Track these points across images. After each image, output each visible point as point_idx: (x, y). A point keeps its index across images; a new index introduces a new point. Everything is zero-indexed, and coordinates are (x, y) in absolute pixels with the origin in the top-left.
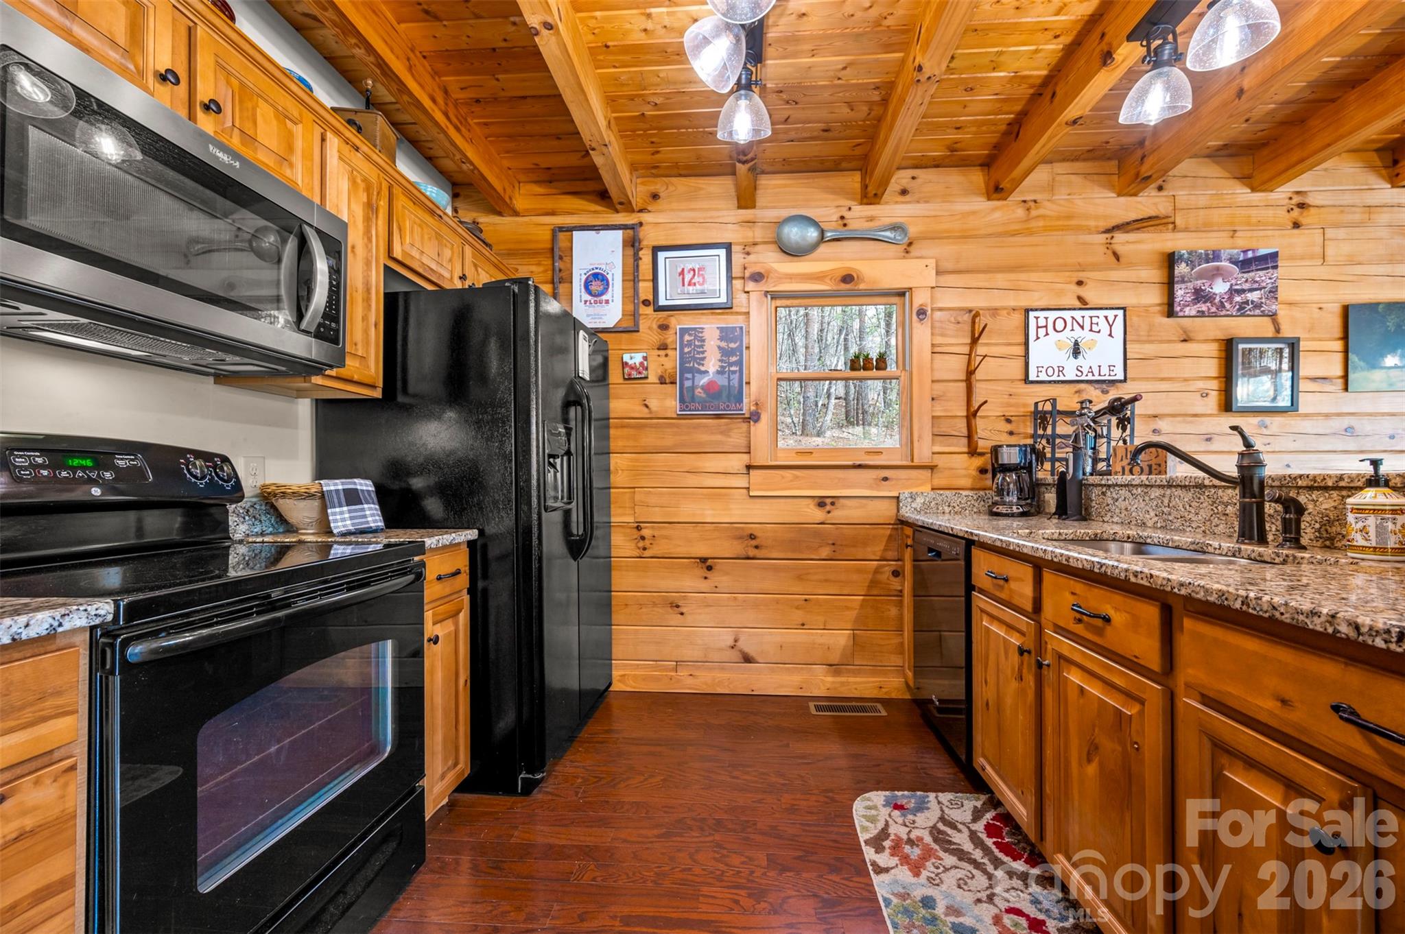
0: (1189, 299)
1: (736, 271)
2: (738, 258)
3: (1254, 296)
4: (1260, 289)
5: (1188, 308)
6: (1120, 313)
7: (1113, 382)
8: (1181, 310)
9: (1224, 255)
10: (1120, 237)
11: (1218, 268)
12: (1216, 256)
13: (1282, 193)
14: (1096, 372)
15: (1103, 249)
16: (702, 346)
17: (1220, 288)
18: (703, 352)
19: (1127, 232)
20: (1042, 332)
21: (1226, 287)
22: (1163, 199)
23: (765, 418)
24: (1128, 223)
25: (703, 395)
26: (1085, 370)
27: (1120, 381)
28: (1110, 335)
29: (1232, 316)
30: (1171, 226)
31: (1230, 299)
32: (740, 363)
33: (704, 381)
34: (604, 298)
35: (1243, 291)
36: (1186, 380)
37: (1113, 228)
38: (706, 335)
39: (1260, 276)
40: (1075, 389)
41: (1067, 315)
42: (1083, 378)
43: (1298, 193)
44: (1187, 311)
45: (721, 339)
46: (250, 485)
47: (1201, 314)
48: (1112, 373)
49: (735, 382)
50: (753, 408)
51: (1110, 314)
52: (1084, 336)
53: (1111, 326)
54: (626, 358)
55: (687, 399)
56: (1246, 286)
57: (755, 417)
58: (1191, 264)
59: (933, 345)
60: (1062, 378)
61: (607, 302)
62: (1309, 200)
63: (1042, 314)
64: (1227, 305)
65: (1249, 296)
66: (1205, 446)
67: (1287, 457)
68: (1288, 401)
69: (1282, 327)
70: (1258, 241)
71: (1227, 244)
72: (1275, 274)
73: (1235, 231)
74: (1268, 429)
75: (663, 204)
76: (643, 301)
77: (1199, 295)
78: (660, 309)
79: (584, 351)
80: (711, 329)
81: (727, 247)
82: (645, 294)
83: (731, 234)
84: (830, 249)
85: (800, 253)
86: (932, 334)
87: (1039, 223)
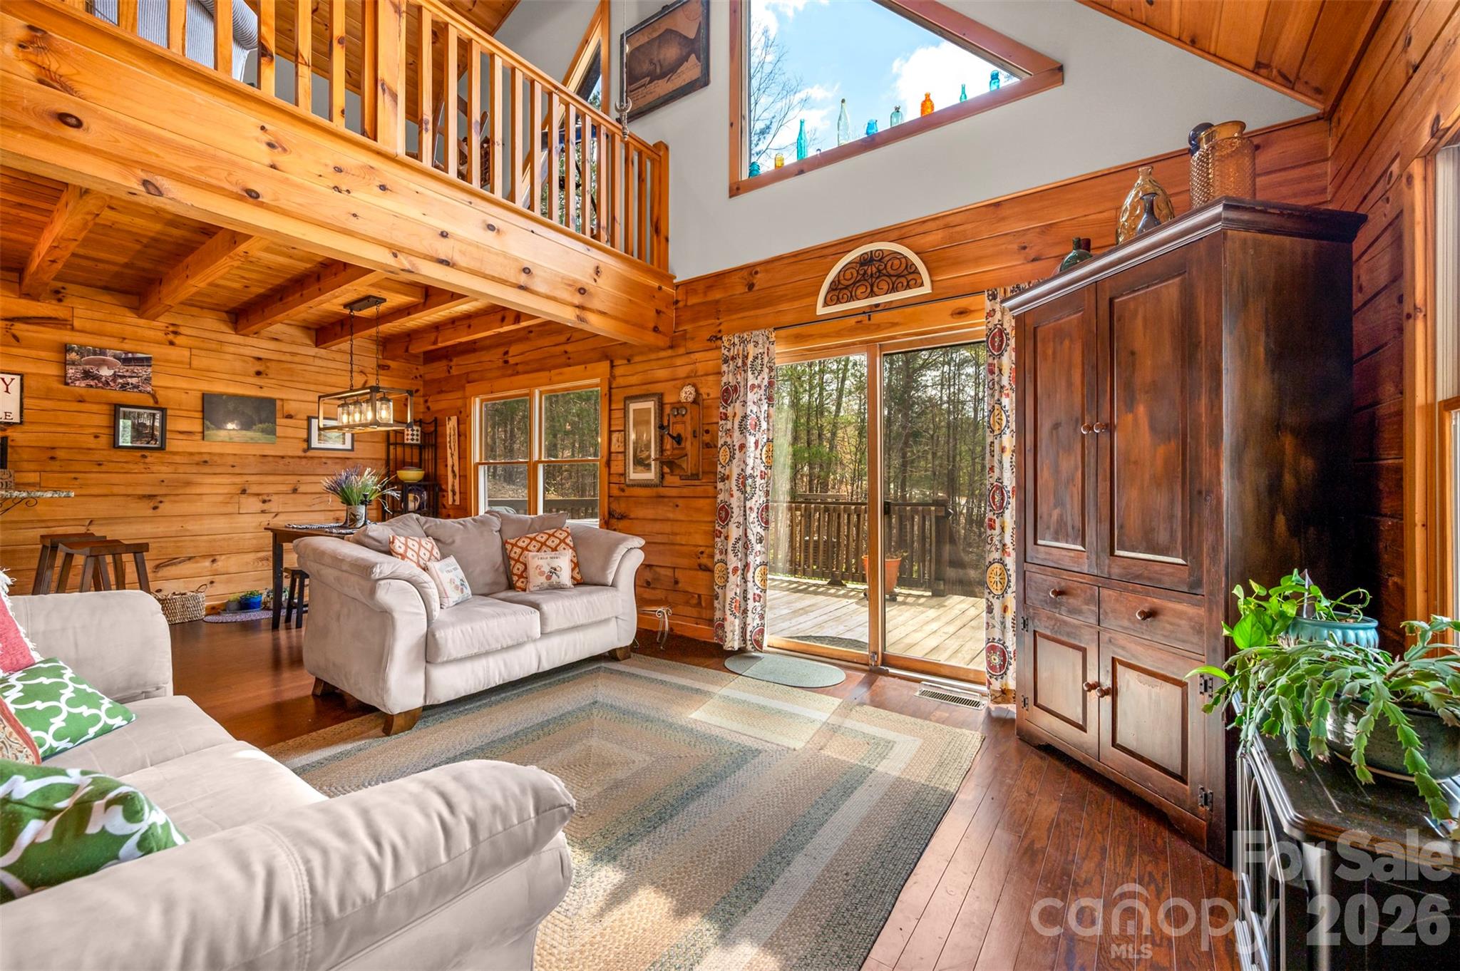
0: (79, 376)
3: (134, 381)
4: (138, 377)
6: (17, 377)
7: (8, 424)
9: (109, 353)
10: (19, 326)
11: (104, 360)
12: (102, 352)
13: (161, 322)
15: (4, 331)
17: (106, 372)
21: (111, 372)
22: (63, 308)
24: (28, 318)
27: (18, 424)
28: (7, 392)
29: (115, 390)
30: (68, 327)
31: (114, 381)
35: (125, 377)
36: (81, 426)
37: (14, 319)
39: (143, 371)
43: (173, 325)
44: (77, 383)
47: (90, 387)
48: (8, 418)
51: (7, 377)
53: (7, 386)
56: (127, 374)
58: (81, 354)
62: (182, 330)
64: (112, 384)
65: (129, 380)
66: (97, 469)
67: (163, 476)
68: (158, 444)
69: (159, 400)
70: (139, 348)
71: (115, 347)
72: (150, 370)
73: (124, 339)
74: (148, 460)
77: (87, 375)
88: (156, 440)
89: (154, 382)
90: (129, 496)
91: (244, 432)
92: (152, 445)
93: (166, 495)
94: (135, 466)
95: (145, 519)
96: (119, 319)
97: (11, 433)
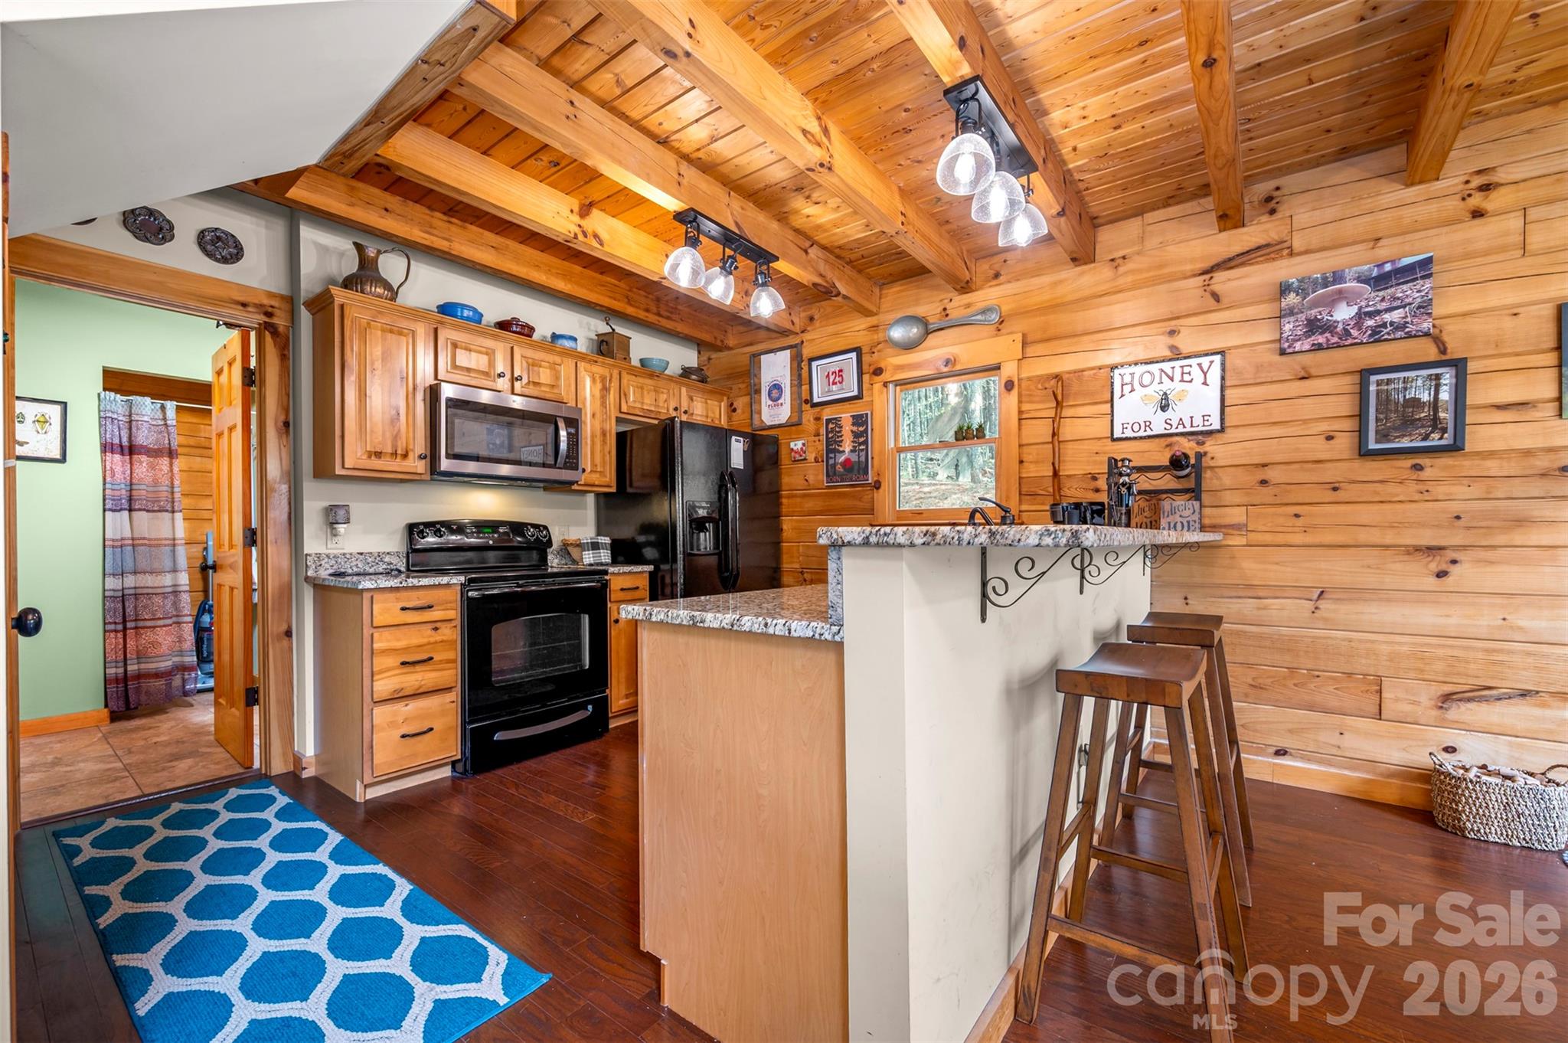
0: (1299, 333)
1: (865, 368)
2: (866, 358)
3: (1396, 316)
4: (1404, 307)
5: (1299, 343)
6: (1217, 358)
7: (1210, 433)
8: (1289, 347)
9: (1349, 274)
10: (1220, 276)
11: (1340, 291)
12: (1337, 278)
13: (1451, 180)
14: (1187, 423)
15: (1201, 292)
16: (840, 432)
17: (1343, 313)
18: (841, 436)
19: (1231, 268)
20: (1127, 389)
21: (1354, 310)
22: (1277, 223)
23: (885, 486)
24: (1230, 260)
25: (842, 470)
26: (1175, 423)
27: (1218, 431)
28: (1205, 383)
29: (1361, 343)
30: (1286, 252)
31: (1358, 325)
32: (865, 443)
33: (842, 459)
34: (780, 401)
35: (1378, 312)
36: (1305, 421)
37: (1212, 267)
38: (842, 423)
39: (1410, 292)
40: (1166, 443)
41: (1155, 368)
42: (1173, 431)
43: (1479, 172)
44: (1298, 346)
45: (853, 424)
46: (557, 540)
47: (1318, 348)
48: (1206, 423)
49: (863, 459)
50: (875, 479)
51: (1205, 360)
52: (1173, 387)
53: (1205, 374)
54: (792, 445)
55: (831, 474)
56: (1382, 306)
57: (877, 485)
58: (1302, 291)
59: (1020, 412)
60: (1149, 433)
61: (782, 404)
62: (1499, 177)
63: (1127, 370)
64: (1355, 333)
65: (1387, 317)
66: (1331, 496)
67: (1456, 507)
68: (1448, 438)
69: (1449, 346)
70: (1407, 248)
71: (1357, 261)
72: (1428, 284)
73: (1378, 240)
74: (1427, 473)
75: (817, 324)
76: (804, 401)
77: (1314, 326)
78: (814, 405)
79: (737, 449)
80: (846, 416)
81: (858, 350)
82: (805, 395)
83: (861, 339)
84: (932, 340)
85: (909, 346)
86: (1020, 402)
87: (1130, 279)
88: (1444, 430)
89: (1437, 310)
90: (1387, 547)
92: (1435, 440)
93: (1465, 547)
94: (1399, 489)
95: (1420, 597)
96: (1368, 204)
97: (1211, 447)
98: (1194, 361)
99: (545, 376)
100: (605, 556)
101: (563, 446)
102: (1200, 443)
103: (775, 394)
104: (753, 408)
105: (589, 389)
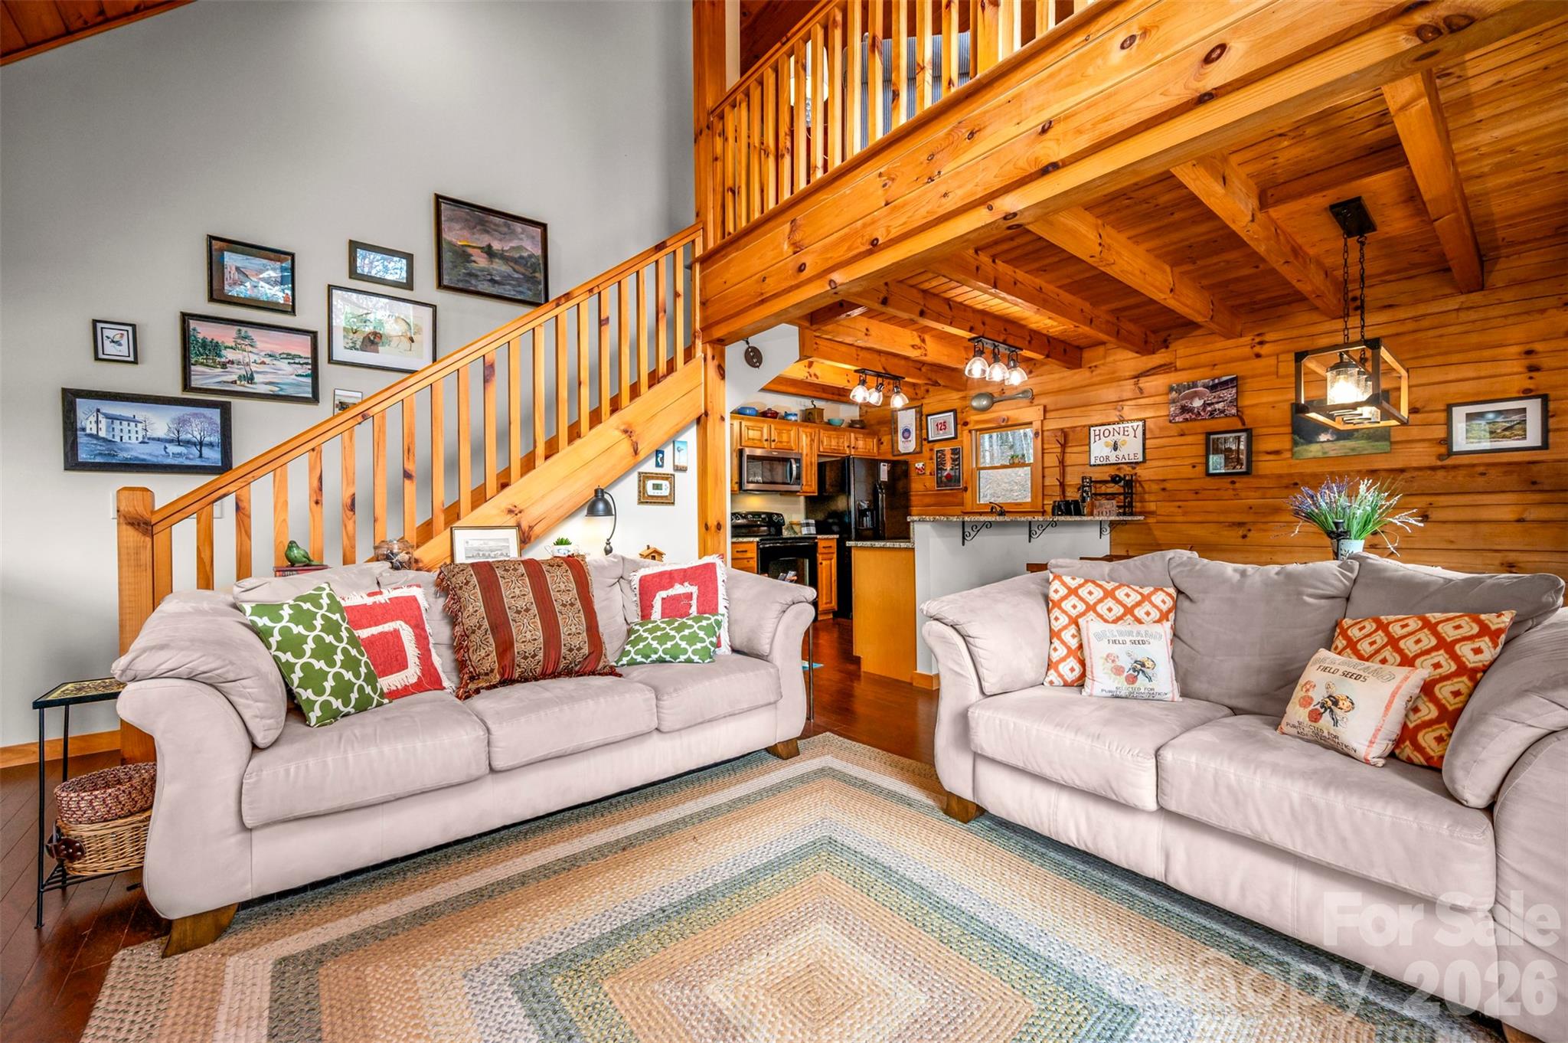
0: (1177, 412)
1: (959, 421)
2: (959, 415)
3: (1220, 406)
4: (1224, 401)
5: (1178, 417)
6: (1141, 423)
7: (1137, 463)
8: (1173, 419)
9: (1200, 383)
10: (1142, 380)
11: (1196, 392)
12: (1195, 385)
13: (1249, 336)
14: (1127, 458)
15: (1134, 387)
16: (944, 458)
17: (1197, 403)
18: (945, 460)
19: (1148, 376)
20: (1097, 438)
21: (1202, 402)
22: (1169, 353)
23: (970, 490)
24: (1148, 371)
25: (945, 480)
26: (1121, 458)
27: (1143, 462)
28: (1135, 436)
29: (1205, 419)
30: (1173, 369)
31: (1204, 410)
32: (959, 465)
33: (945, 474)
35: (1213, 404)
36: (1183, 457)
37: (1139, 375)
38: (946, 452)
39: (1229, 394)
40: (1117, 468)
41: (1110, 427)
42: (1120, 461)
43: (1259, 335)
44: (1177, 419)
45: (952, 454)
46: (787, 521)
47: (1186, 420)
48: (1136, 458)
49: (957, 474)
50: (965, 485)
51: (1135, 424)
52: (1120, 438)
53: (1135, 431)
54: (917, 465)
56: (1214, 400)
57: (966, 489)
58: (1179, 391)
59: (1043, 449)
60: (1108, 462)
62: (1267, 338)
63: (1097, 428)
65: (1217, 406)
66: (1194, 496)
67: (1251, 502)
68: (1244, 469)
69: (1246, 420)
70: (1227, 370)
71: (1203, 376)
72: (1235, 391)
73: (1214, 365)
74: (1237, 485)
75: (931, 394)
76: (923, 439)
77: (1184, 409)
78: (929, 442)
79: (884, 471)
80: (947, 449)
81: (954, 411)
82: (924, 436)
83: (957, 404)
84: (996, 407)
85: (984, 410)
86: (1043, 443)
87: (1099, 378)
88: (1243, 464)
89: (1241, 403)
91: (1342, 443)
92: (1238, 469)
93: (1254, 523)
94: (1226, 494)
95: (1235, 548)
96: (1210, 347)
97: (1139, 470)
98: (1130, 425)
99: (785, 438)
100: (813, 530)
101: (794, 473)
102: (1134, 468)
103: (906, 434)
104: (894, 443)
105: (805, 440)
